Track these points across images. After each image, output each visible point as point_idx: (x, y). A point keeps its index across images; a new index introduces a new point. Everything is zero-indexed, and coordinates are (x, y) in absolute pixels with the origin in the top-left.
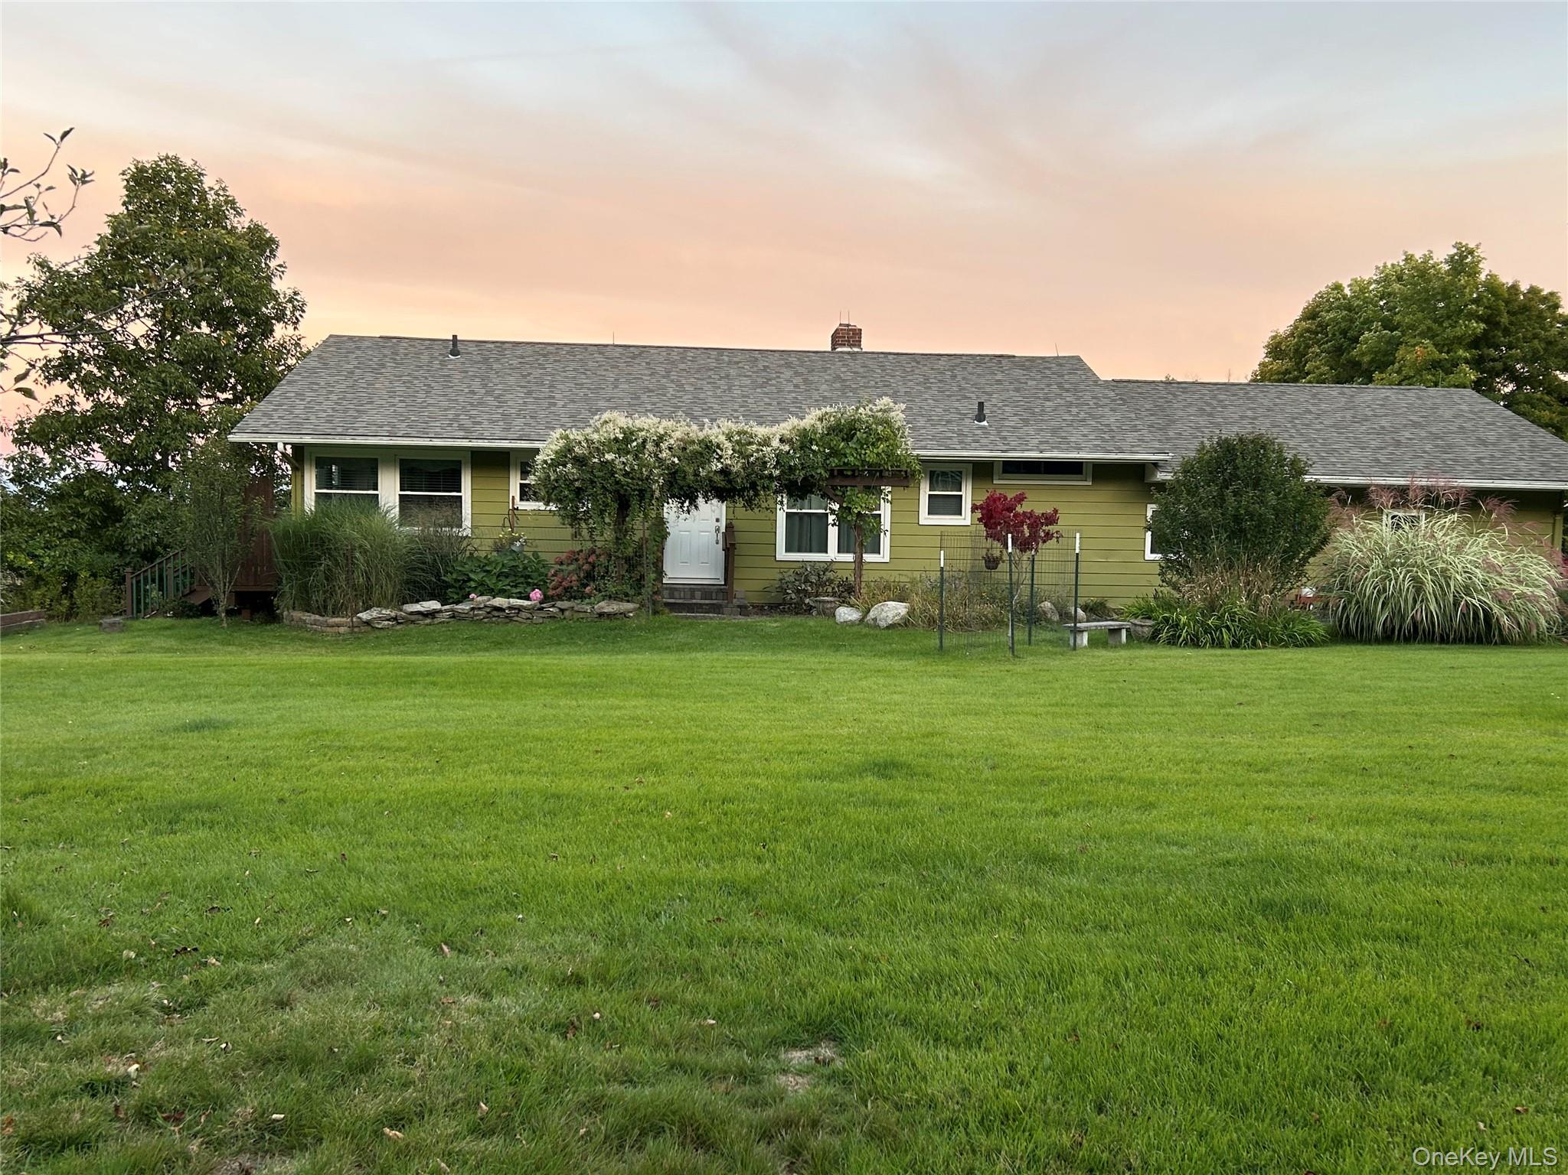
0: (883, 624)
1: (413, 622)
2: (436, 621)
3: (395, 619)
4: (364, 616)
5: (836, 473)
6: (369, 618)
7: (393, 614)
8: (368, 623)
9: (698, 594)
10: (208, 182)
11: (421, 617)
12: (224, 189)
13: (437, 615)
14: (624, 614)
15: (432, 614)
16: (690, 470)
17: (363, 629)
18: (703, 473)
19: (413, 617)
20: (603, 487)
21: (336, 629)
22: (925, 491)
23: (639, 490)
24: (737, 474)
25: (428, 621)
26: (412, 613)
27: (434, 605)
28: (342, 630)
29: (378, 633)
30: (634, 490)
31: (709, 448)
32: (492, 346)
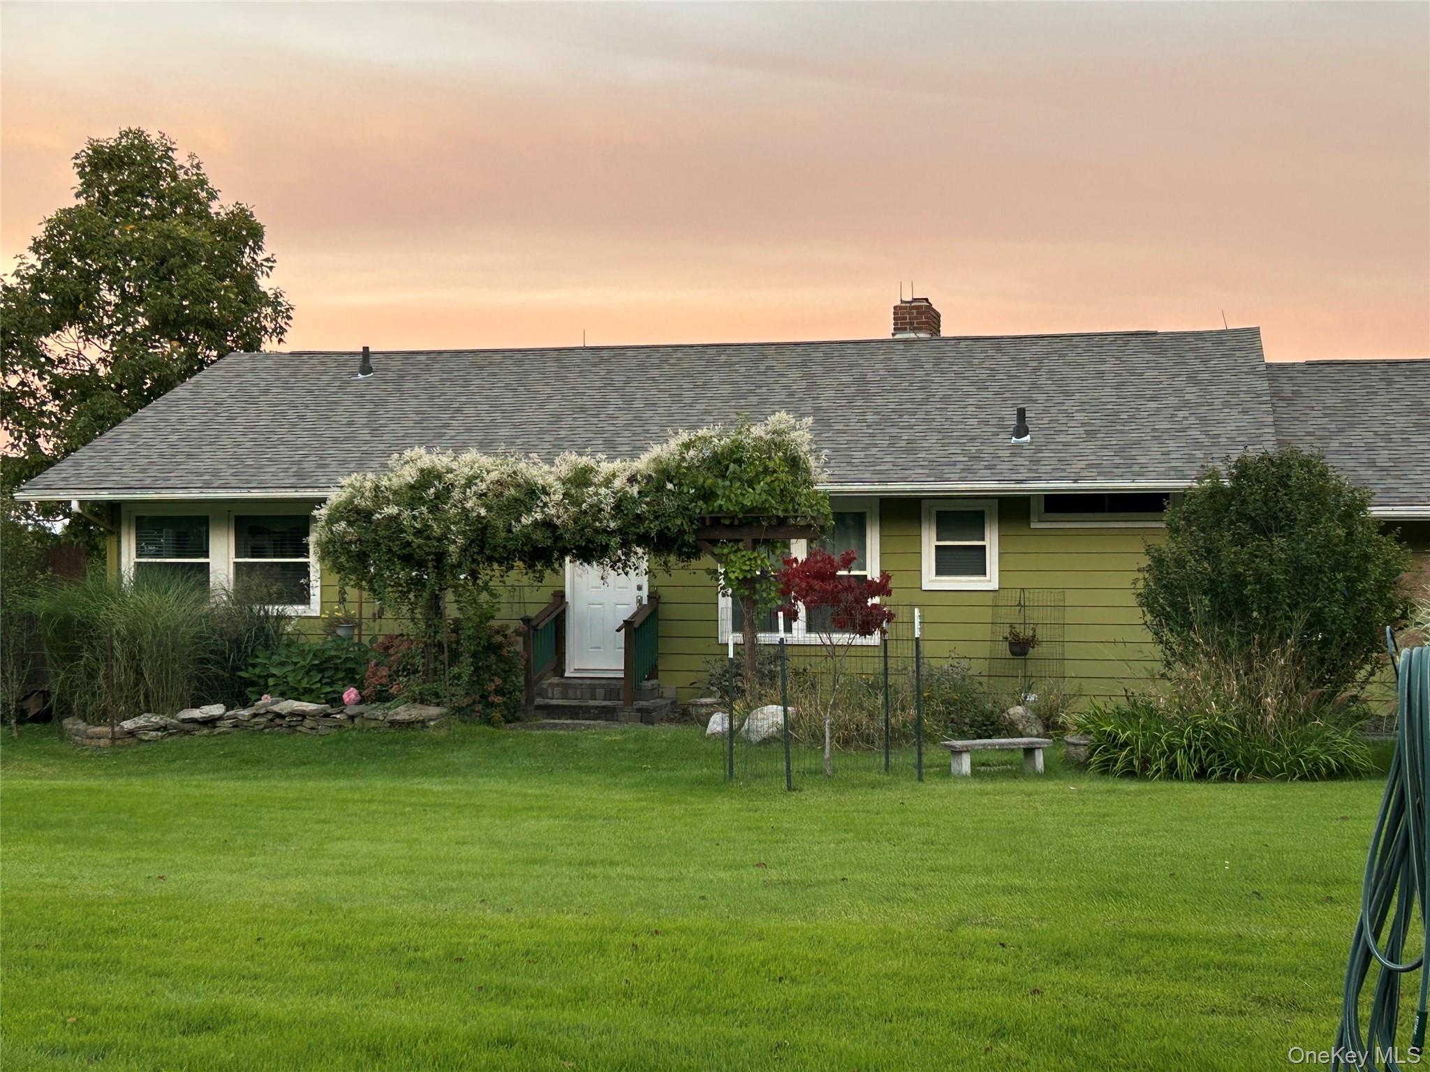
0: (755, 738)
1: (188, 732)
2: (217, 731)
3: (164, 728)
4: (128, 725)
5: (708, 523)
6: (134, 726)
7: (162, 723)
8: (131, 733)
9: (600, 692)
10: (180, 158)
11: (196, 726)
12: (198, 167)
13: (218, 724)
14: (423, 723)
15: (211, 722)
16: (500, 523)
17: (128, 741)
18: (516, 528)
19: (188, 726)
20: (390, 550)
21: (95, 742)
22: (929, 542)
23: (435, 554)
24: (564, 525)
25: (206, 731)
26: (184, 721)
27: (216, 710)
28: (102, 742)
29: (142, 747)
30: (428, 554)
31: (532, 493)
32: (423, 358)
